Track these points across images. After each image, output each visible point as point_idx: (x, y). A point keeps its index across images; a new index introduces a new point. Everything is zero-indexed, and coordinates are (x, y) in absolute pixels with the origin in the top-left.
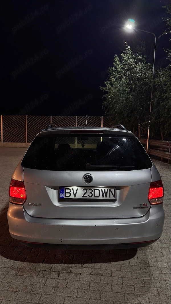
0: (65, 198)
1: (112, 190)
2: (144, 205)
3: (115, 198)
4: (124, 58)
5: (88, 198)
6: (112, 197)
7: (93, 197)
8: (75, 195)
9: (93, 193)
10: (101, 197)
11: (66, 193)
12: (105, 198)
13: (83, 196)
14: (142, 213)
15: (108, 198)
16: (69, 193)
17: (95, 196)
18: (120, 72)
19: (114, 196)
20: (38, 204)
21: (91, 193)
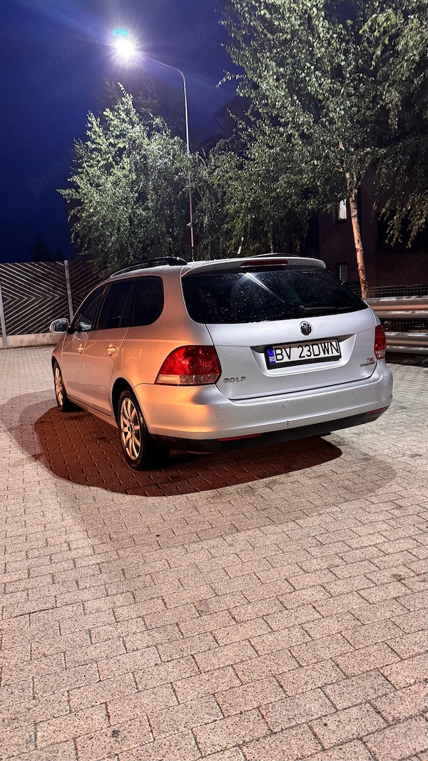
0: (277, 362)
1: (334, 343)
2: (371, 359)
3: (339, 354)
4: (111, 120)
5: (307, 358)
6: (336, 354)
7: (312, 357)
8: (289, 357)
9: (311, 350)
10: (322, 355)
11: (277, 355)
12: (327, 355)
13: (300, 357)
14: (369, 371)
15: (331, 355)
16: (281, 354)
17: (315, 355)
18: (106, 153)
19: (337, 350)
20: (240, 378)
21: (309, 351)
